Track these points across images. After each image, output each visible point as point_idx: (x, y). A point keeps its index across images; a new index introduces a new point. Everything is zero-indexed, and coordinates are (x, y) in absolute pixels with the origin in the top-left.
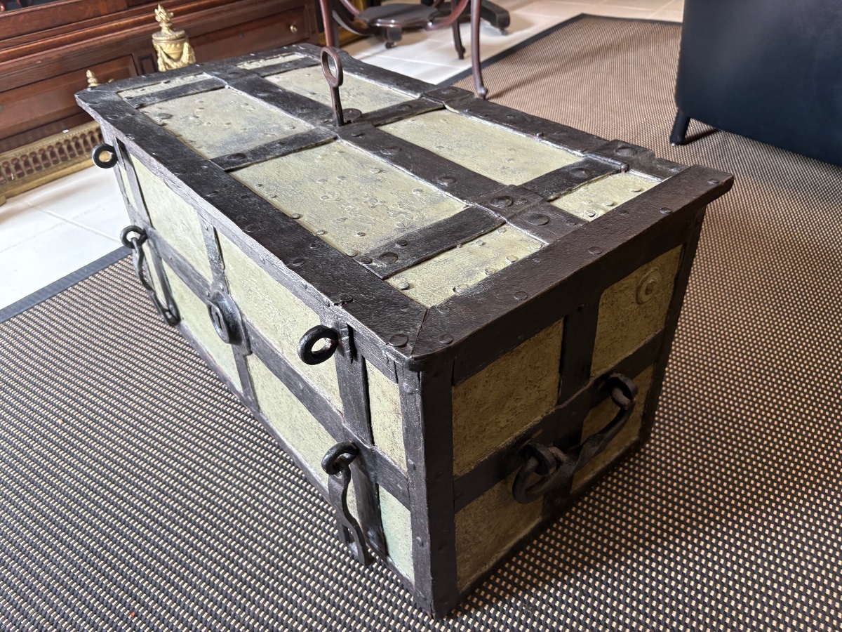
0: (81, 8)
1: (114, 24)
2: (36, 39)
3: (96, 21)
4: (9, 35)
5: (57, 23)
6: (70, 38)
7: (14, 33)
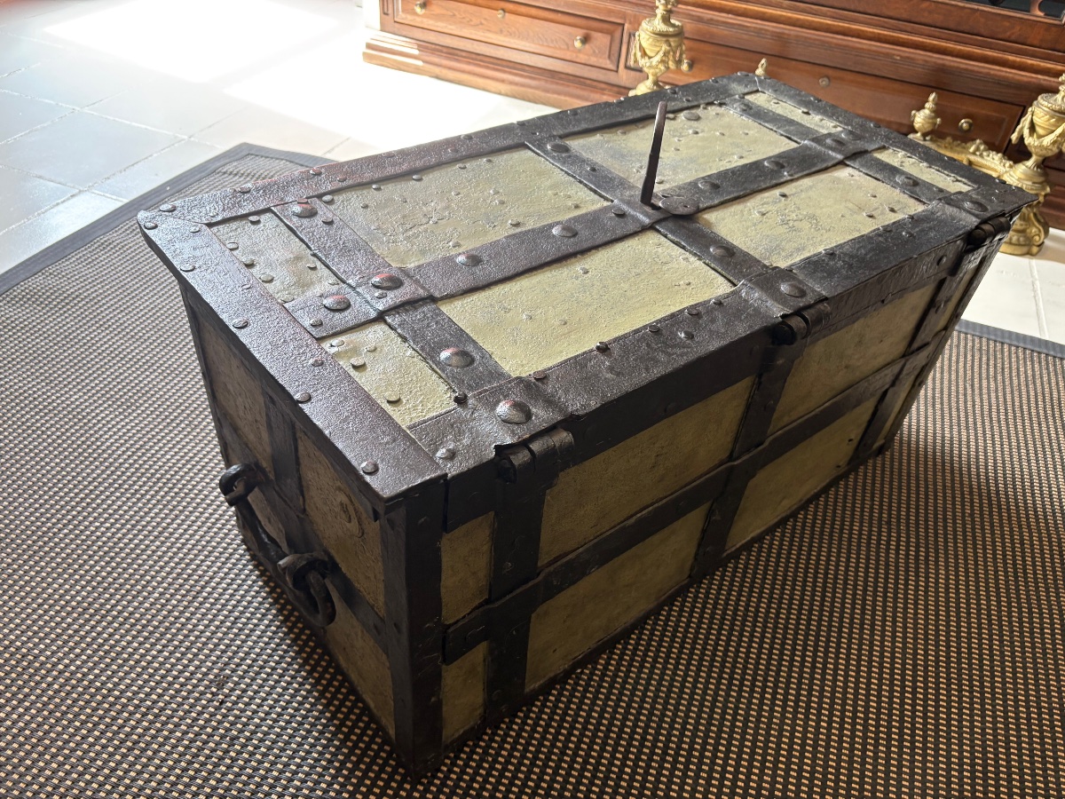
0: (1007, 24)
1: (1030, 61)
2: (921, 34)
3: (1011, 47)
4: (898, 16)
5: (961, 29)
6: (960, 50)
7: (905, 16)
